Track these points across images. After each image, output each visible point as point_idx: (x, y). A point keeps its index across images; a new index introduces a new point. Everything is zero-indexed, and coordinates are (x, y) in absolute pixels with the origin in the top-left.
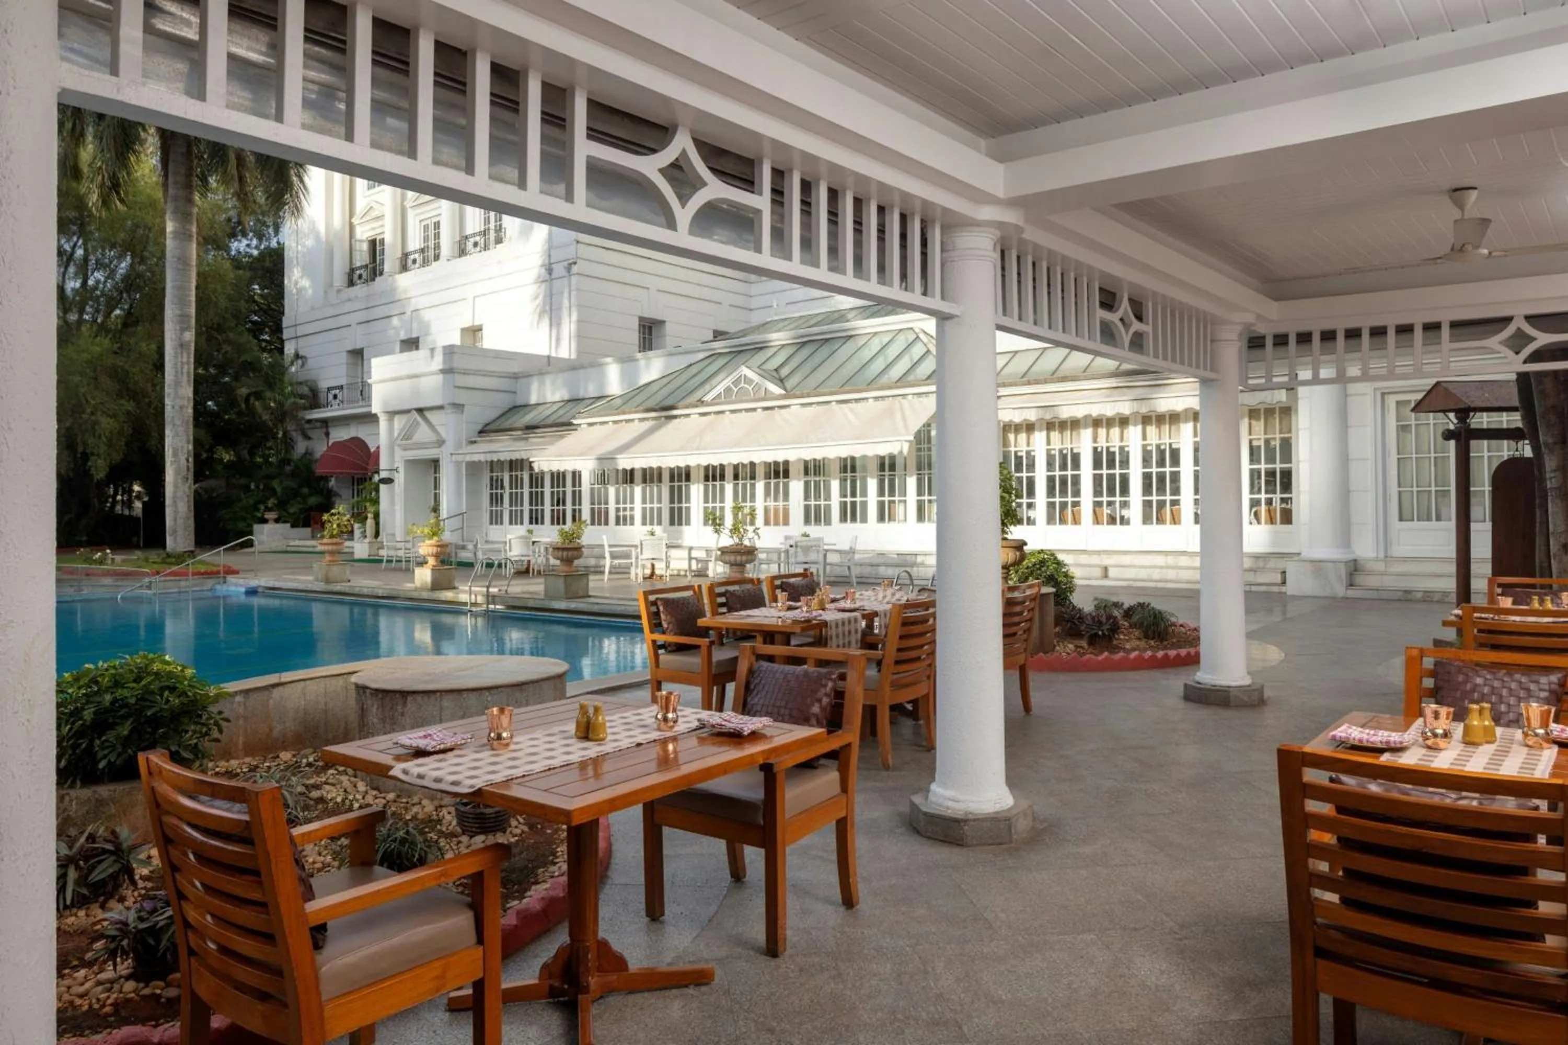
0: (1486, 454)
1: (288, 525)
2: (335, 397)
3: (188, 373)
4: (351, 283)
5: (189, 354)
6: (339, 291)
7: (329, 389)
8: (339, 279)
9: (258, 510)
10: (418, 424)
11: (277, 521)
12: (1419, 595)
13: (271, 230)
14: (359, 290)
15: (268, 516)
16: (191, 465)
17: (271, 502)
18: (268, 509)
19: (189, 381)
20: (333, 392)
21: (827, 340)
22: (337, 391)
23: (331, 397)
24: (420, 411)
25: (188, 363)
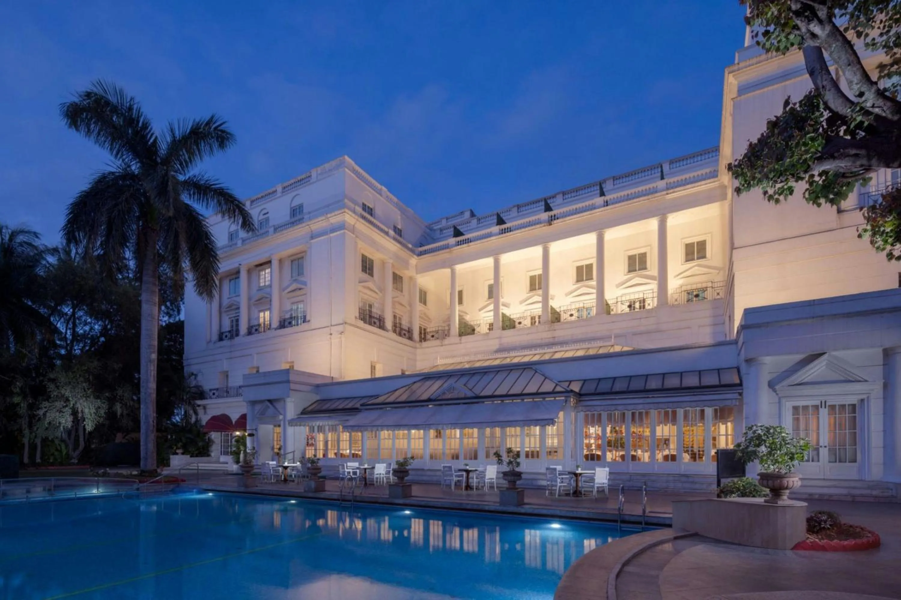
0: (847, 431)
1: (189, 456)
2: (214, 394)
3: (154, 376)
4: (221, 339)
5: (154, 365)
6: (215, 343)
7: (211, 390)
8: (215, 337)
9: (173, 448)
10: (269, 407)
11: (183, 454)
12: (817, 497)
13: (176, 313)
14: (226, 343)
15: (178, 451)
16: (155, 424)
17: (180, 444)
18: (178, 448)
19: (154, 380)
20: (213, 392)
21: (486, 372)
22: (215, 391)
23: (211, 394)
24: (270, 401)
25: (154, 370)
